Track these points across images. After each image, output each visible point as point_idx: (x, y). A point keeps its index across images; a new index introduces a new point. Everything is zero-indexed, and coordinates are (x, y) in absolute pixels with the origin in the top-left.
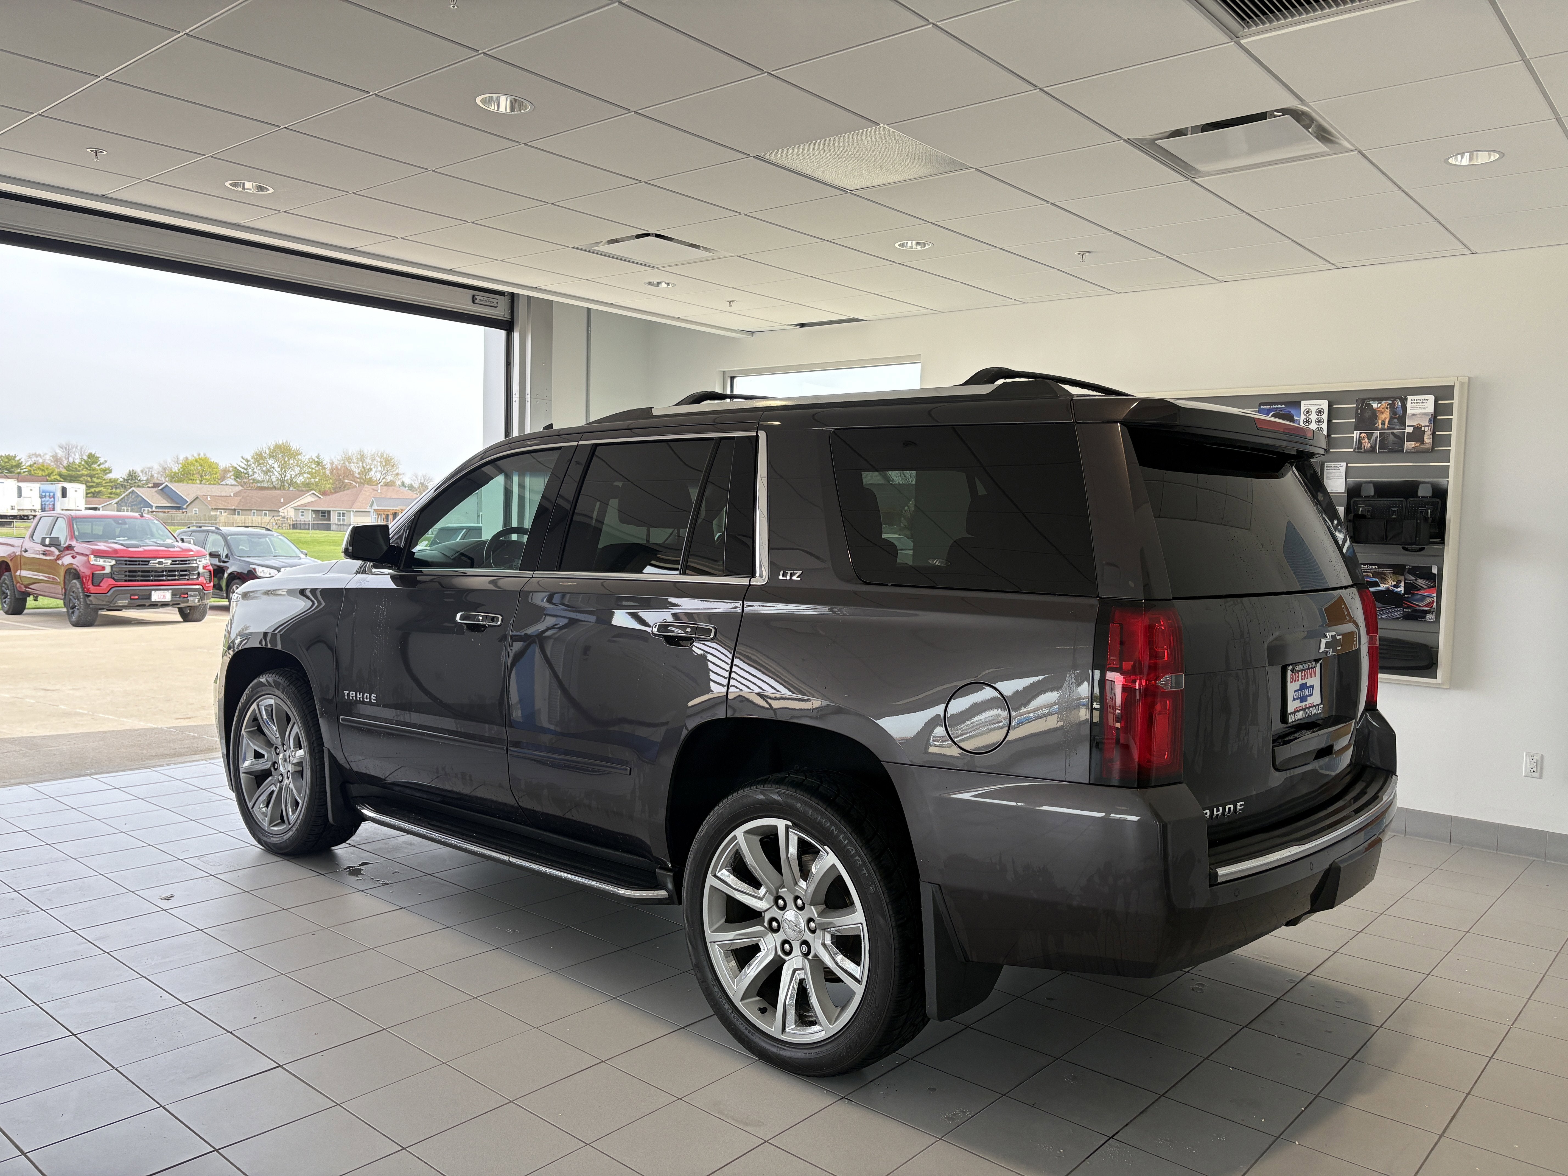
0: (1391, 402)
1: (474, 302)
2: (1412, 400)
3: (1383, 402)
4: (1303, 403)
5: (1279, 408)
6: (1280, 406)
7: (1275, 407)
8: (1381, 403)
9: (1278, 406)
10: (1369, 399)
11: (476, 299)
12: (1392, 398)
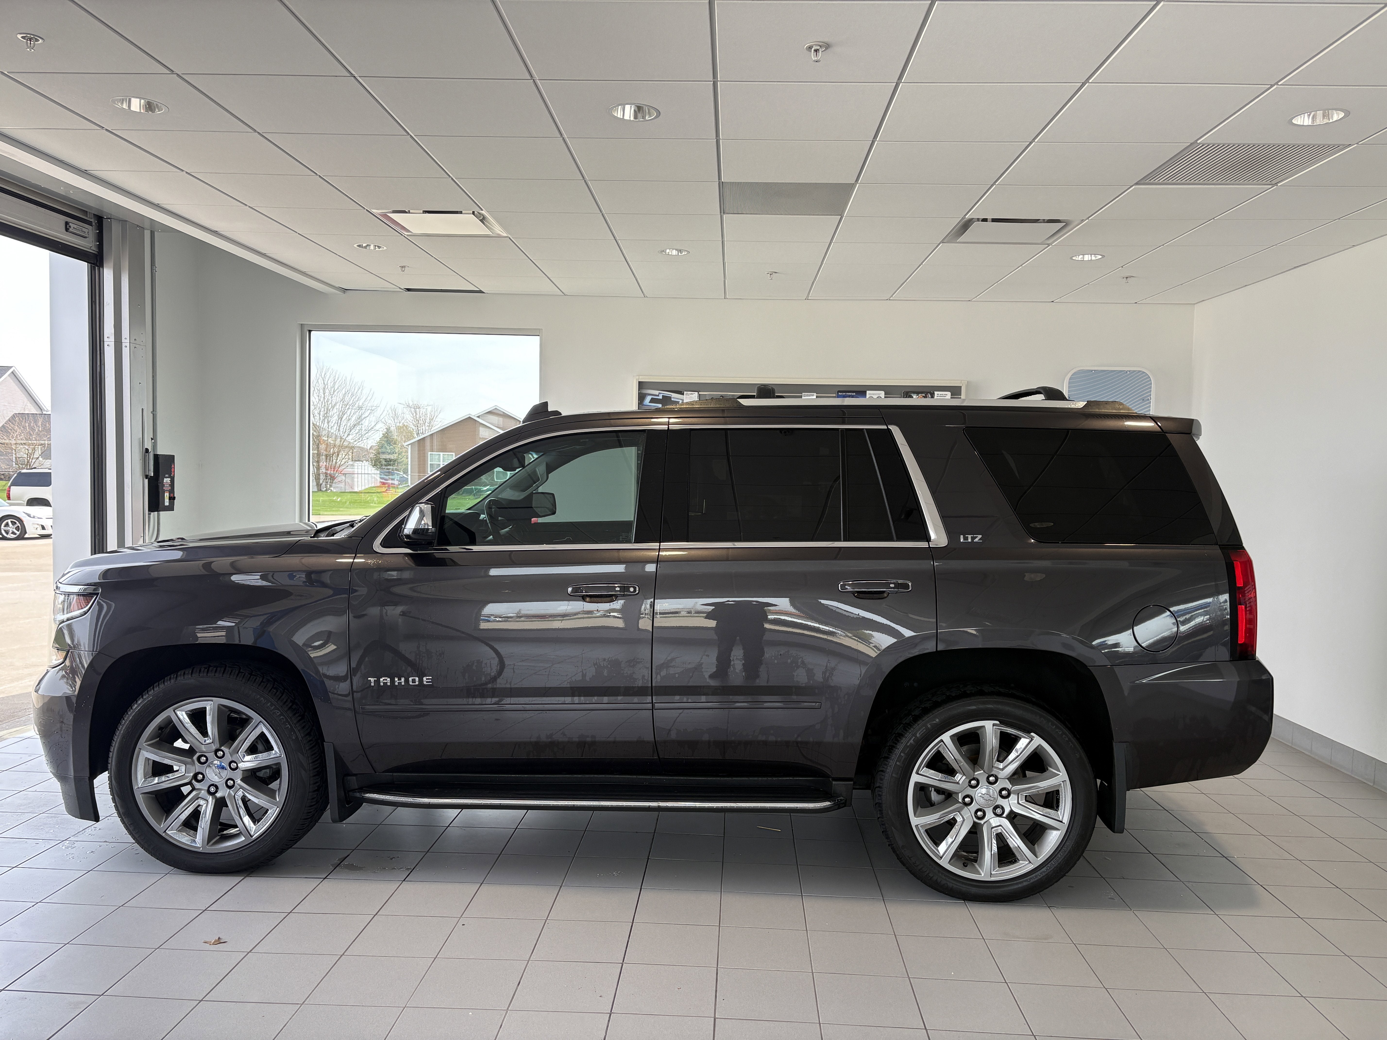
0: (924, 395)
1: (67, 230)
2: (937, 394)
3: (920, 395)
4: (868, 392)
5: (851, 395)
6: (852, 394)
7: (849, 394)
8: (918, 395)
9: (850, 394)
10: (911, 392)
11: (70, 227)
12: (925, 392)
